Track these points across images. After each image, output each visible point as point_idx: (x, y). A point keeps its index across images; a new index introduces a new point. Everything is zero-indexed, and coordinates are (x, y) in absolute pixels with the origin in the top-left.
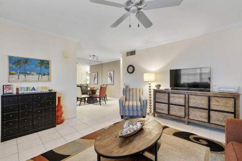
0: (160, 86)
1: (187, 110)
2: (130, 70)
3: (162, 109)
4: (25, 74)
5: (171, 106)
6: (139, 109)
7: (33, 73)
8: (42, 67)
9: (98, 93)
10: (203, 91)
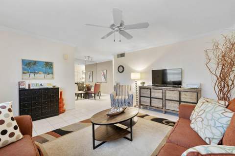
0: (144, 83)
1: (164, 102)
2: (121, 70)
3: (146, 102)
4: (35, 73)
5: (152, 99)
6: (127, 102)
7: (40, 72)
8: (47, 67)
9: (93, 90)
10: (175, 87)
